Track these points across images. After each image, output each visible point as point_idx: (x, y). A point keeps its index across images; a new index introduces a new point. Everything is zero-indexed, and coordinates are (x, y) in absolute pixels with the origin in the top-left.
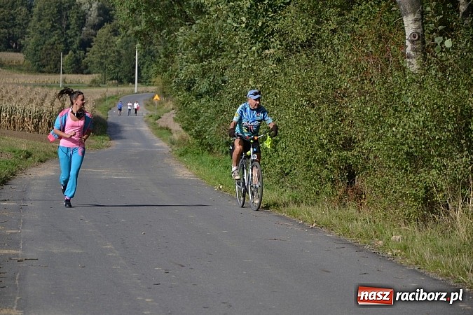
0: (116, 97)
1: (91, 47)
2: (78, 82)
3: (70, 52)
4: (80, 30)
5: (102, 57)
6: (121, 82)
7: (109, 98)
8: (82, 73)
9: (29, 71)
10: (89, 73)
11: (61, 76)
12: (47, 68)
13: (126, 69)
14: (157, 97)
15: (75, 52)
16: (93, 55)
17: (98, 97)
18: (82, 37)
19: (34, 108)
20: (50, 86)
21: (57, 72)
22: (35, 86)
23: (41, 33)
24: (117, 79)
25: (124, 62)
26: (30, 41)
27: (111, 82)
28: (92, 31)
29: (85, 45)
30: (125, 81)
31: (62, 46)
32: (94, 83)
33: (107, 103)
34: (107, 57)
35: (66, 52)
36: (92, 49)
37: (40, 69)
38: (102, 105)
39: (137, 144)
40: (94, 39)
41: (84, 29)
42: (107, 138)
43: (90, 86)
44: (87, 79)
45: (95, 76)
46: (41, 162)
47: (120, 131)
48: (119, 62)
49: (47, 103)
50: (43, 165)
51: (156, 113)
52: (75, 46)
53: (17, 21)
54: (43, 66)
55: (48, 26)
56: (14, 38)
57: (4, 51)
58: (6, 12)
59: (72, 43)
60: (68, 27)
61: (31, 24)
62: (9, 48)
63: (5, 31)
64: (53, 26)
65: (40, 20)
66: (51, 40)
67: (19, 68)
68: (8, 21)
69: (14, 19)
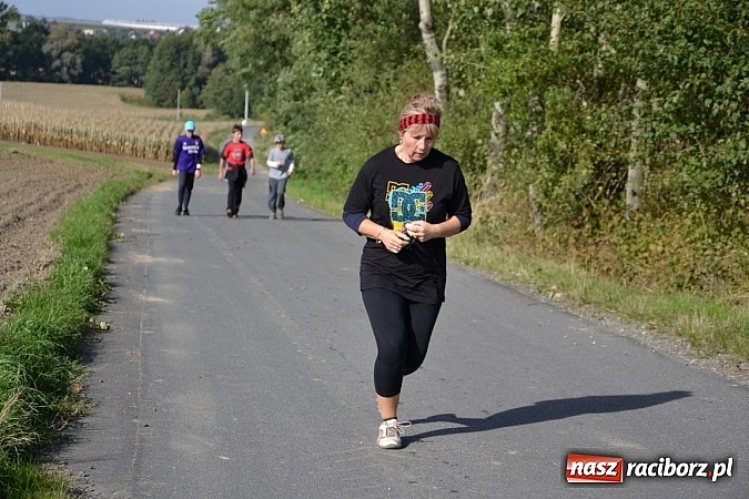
1: (206, 84)
3: (187, 89)
4: (196, 69)
5: (216, 94)
6: (232, 116)
7: (221, 131)
8: (197, 107)
9: (149, 105)
10: (203, 108)
11: (178, 111)
12: (167, 103)
13: (238, 105)
14: (264, 131)
15: (191, 89)
16: (207, 93)
17: (211, 130)
18: (198, 75)
19: (154, 139)
20: (169, 120)
21: (175, 106)
22: (154, 119)
23: (161, 71)
24: (229, 113)
25: (235, 99)
26: (151, 77)
27: (223, 117)
28: (207, 70)
29: (201, 82)
30: (237, 116)
31: (179, 83)
32: (209, 118)
33: (219, 135)
34: (220, 94)
35: (182, 89)
36: (207, 86)
37: (160, 104)
38: (215, 137)
40: (209, 77)
41: (200, 67)
44: (201, 113)
45: (208, 111)
48: (232, 98)
49: (166, 134)
50: (162, 184)
51: (262, 145)
52: (191, 83)
53: (139, 60)
54: (162, 100)
55: (167, 64)
56: (136, 75)
57: (126, 86)
58: (129, 50)
59: (188, 80)
60: (185, 66)
61: (152, 62)
62: (131, 84)
63: (128, 68)
64: (172, 65)
65: (159, 59)
66: (170, 78)
67: (140, 103)
68: (131, 59)
69: (136, 58)
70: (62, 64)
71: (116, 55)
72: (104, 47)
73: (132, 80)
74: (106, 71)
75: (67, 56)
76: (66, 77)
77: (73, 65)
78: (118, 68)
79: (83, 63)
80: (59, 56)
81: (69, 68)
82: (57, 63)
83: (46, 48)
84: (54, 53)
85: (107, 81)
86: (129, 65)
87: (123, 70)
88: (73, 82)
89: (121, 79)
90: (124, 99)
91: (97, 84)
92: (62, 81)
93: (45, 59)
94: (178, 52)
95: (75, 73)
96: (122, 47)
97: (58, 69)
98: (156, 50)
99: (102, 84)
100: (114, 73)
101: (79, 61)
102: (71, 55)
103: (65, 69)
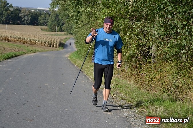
0: (69, 38)
1: (64, 25)
2: (61, 34)
3: (59, 26)
5: (67, 28)
7: (67, 38)
9: (49, 31)
10: (64, 32)
11: (56, 32)
12: (53, 30)
15: (60, 26)
16: (64, 28)
17: (65, 38)
18: (62, 22)
22: (50, 35)
23: (52, 21)
24: (71, 33)
26: (49, 23)
27: (69, 34)
31: (57, 25)
32: (65, 34)
35: (58, 26)
37: (52, 31)
39: (70, 50)
42: (63, 48)
43: (64, 35)
44: (63, 33)
45: (65, 33)
46: (34, 52)
47: (67, 46)
52: (60, 25)
53: (46, 18)
54: (52, 30)
55: (54, 20)
56: (45, 23)
57: (43, 26)
58: (43, 16)
59: (60, 24)
60: (59, 20)
61: (49, 19)
62: (44, 25)
63: (43, 21)
64: (55, 20)
65: (52, 18)
66: (54, 23)
67: (46, 30)
68: (44, 18)
69: (45, 18)
70: (25, 20)
71: (40, 17)
72: (36, 15)
73: (45, 24)
74: (37, 22)
75: (26, 17)
76: (26, 23)
77: (28, 20)
78: (40, 21)
79: (30, 19)
80: (24, 17)
81: (27, 21)
82: (23, 19)
83: (20, 15)
84: (22, 16)
85: (37, 25)
86: (43, 20)
87: (42, 21)
88: (28, 25)
89: (41, 24)
90: (42, 29)
91: (35, 25)
92: (25, 25)
93: (20, 18)
94: (57, 16)
95: (28, 22)
96: (41, 15)
97: (24, 21)
98: (51, 16)
99: (36, 25)
100: (39, 22)
101: (29, 19)
102: (27, 17)
103: (25, 21)
